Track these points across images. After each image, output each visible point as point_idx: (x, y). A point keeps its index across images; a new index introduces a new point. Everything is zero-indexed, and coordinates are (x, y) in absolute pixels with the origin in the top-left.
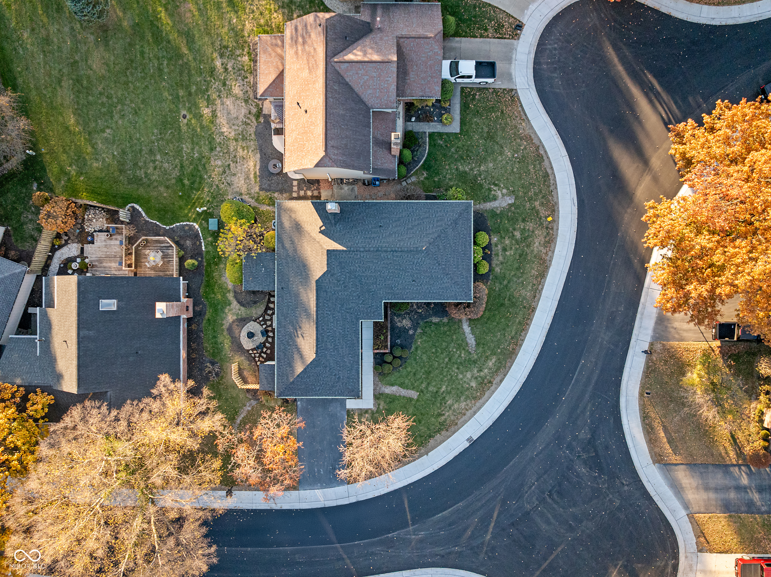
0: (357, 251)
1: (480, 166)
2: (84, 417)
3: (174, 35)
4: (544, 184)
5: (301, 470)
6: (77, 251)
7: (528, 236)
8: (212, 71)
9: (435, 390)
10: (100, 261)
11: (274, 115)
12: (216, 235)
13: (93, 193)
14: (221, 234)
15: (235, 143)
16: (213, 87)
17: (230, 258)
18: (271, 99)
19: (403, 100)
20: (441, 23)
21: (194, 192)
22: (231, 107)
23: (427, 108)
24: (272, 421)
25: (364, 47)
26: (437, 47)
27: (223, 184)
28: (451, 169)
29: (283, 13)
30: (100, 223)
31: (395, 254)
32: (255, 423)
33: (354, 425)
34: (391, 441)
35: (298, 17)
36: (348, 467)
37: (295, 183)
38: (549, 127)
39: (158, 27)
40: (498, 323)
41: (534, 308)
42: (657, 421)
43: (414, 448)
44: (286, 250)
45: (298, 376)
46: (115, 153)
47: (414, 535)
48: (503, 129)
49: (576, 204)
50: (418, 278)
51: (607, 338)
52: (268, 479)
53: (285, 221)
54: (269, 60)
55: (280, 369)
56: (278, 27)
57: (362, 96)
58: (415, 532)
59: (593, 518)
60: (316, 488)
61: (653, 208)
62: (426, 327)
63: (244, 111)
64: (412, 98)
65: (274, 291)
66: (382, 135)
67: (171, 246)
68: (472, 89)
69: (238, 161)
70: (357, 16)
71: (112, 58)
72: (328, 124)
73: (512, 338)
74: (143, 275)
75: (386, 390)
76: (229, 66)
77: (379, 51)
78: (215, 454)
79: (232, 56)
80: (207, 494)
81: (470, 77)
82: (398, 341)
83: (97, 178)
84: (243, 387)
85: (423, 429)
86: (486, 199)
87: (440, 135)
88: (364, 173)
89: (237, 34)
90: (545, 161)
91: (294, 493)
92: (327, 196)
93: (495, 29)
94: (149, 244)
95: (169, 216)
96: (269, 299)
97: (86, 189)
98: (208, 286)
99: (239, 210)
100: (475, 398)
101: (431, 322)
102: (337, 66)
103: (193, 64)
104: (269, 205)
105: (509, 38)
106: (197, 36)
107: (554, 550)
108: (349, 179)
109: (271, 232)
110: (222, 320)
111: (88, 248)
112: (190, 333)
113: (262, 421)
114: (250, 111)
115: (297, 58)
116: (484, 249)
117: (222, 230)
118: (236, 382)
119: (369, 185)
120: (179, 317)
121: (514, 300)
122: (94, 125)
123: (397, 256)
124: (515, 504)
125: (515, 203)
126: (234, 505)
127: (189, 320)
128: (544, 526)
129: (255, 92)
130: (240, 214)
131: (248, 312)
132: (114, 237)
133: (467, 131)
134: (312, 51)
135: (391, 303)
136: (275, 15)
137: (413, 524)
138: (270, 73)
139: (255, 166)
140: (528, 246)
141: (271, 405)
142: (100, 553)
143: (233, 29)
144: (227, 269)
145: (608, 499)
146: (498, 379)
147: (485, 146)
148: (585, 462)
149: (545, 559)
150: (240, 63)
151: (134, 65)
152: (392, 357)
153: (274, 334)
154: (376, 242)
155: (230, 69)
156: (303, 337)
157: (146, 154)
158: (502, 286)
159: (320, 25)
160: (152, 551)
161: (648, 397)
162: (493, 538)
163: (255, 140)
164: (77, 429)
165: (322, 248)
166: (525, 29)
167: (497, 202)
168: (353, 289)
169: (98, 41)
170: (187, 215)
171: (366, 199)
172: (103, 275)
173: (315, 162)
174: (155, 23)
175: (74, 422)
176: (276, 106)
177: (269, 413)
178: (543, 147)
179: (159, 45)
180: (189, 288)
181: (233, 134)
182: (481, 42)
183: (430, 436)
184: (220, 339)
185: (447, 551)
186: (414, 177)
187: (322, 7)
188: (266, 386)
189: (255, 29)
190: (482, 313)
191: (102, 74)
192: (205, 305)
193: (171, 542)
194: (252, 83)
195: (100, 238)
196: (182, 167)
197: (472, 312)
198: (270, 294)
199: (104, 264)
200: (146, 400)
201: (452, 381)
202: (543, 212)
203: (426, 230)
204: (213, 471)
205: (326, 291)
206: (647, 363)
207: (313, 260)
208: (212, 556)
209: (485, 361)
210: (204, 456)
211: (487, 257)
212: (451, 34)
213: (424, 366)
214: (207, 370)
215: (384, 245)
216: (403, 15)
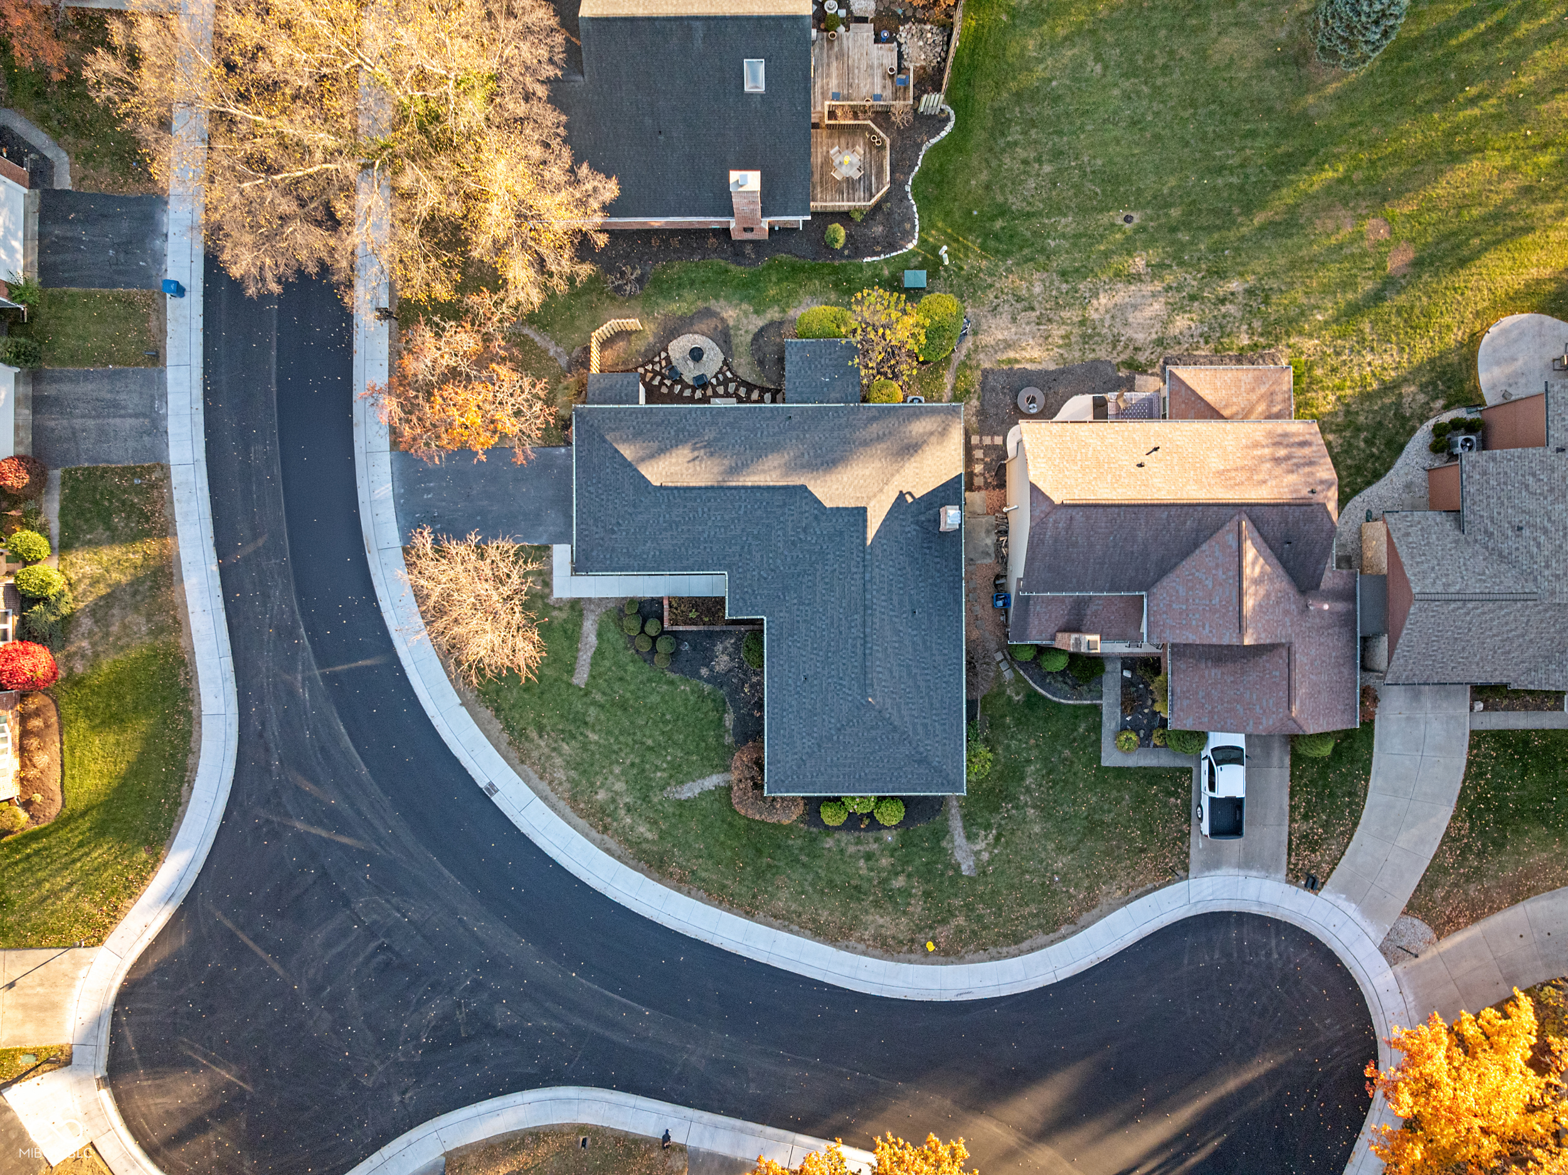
0: (864, 566)
1: (1034, 807)
2: (531, 32)
3: (1289, 197)
4: (999, 935)
5: (431, 458)
6: (861, 10)
7: (897, 903)
8: (1221, 274)
9: (590, 719)
10: (841, 56)
11: (1134, 397)
12: (894, 284)
13: (975, 41)
14: (896, 294)
15: (1075, 319)
16: (1188, 276)
17: (849, 313)
18: (1165, 392)
19: (1165, 654)
20: (1320, 730)
21: (979, 241)
22: (1148, 312)
23: (1150, 702)
24: (527, 400)
25: (1271, 580)
26: (1271, 723)
27: (996, 297)
28: (1029, 749)
29: (1336, 413)
30: (915, 54)
31: (859, 642)
32: (521, 366)
33: (521, 562)
34: (489, 636)
35: (1329, 445)
36: (437, 551)
37: (998, 440)
38: (1114, 944)
39: (1304, 165)
40: (722, 843)
41: (753, 916)
42: (529, 1160)
43: (475, 681)
44: (866, 425)
45: (617, 451)
46: (1054, 83)
47: (304, 680)
48: (1108, 853)
49: (960, 999)
50: (812, 687)
51: (693, 1059)
52: (412, 393)
53: (924, 423)
54: (1243, 389)
55: (631, 415)
56: (1307, 404)
57: (1172, 576)
58: (309, 680)
59: (337, 1033)
60: (396, 485)
61: (953, 1155)
62: (714, 700)
63: (1140, 337)
64: (1169, 672)
65: (784, 401)
66: (1095, 614)
67: (871, 196)
68: (1189, 790)
69: (1041, 327)
70: (1332, 563)
71: (1243, 75)
72: (1117, 510)
73: (693, 872)
74: (813, 140)
75: (590, 622)
76: (1229, 308)
77: (1260, 608)
78: (460, 288)
79: (1250, 312)
80: (382, 272)
81: (1212, 787)
82: (686, 647)
83: (1004, 49)
84: (594, 340)
85: (513, 696)
86: (969, 820)
87: (1097, 727)
88: (1019, 580)
89: (1291, 323)
90: (1046, 937)
91: (385, 443)
92: (973, 504)
93: (1308, 835)
94: (874, 152)
95: (931, 190)
96: (768, 390)
97: (983, 27)
98: (793, 269)
99: (945, 330)
100: (573, 800)
101: (725, 711)
102: (1231, 526)
103: (1232, 235)
104: (954, 388)
105: (1289, 863)
106: (1290, 242)
107: (273, 957)
108: (1006, 546)
109: (900, 395)
110: (726, 298)
111: (868, 30)
112: (701, 234)
113: (526, 382)
114: (1140, 349)
115: (1247, 447)
116: (870, 815)
117: (903, 297)
118: (604, 328)
119: (996, 586)
120: (732, 214)
121: (769, 875)
122: (1110, 39)
123: (854, 646)
124: (365, 878)
125: (961, 876)
126: (361, 325)
127: (726, 231)
128: (320, 936)
129: (1178, 361)
130: (936, 333)
131: (741, 349)
132: (888, 82)
133: (1105, 781)
134: (1261, 477)
135: (762, 631)
136: (1332, 398)
137: (323, 676)
138: (1216, 389)
139: (1032, 361)
140: (876, 904)
141: (559, 396)
142: (264, 67)
143: (1302, 313)
144: (828, 308)
145: (376, 1063)
146: (612, 844)
147: (1075, 816)
148: (446, 1017)
149: (255, 939)
150: (1235, 330)
151: (1229, 119)
152: (654, 634)
153: (700, 401)
154: (884, 604)
155: (1223, 309)
156: (694, 460)
157: (1054, 144)
158: (796, 852)
159: (1313, 492)
160: (270, 167)
161: (577, 1142)
162: (299, 837)
163: (1083, 360)
164: (507, 19)
165: (869, 498)
166: (1308, 895)
167: (964, 841)
168: (789, 559)
169: (1277, 45)
170: (933, 226)
171: (967, 582)
172: (813, 63)
173: (1040, 485)
174: (1313, 160)
175: (523, 13)
176: (1150, 401)
177: (542, 394)
178: (1074, 933)
179: (1270, 168)
180: (788, 231)
181: (1095, 316)
182: (1281, 808)
183: (498, 710)
184: (689, 295)
185: (272, 745)
186: (1012, 675)
187: (1348, 490)
188: (598, 385)
189: (1304, 358)
190: (743, 812)
191: (1210, 56)
192: (754, 263)
193: (287, 206)
194: (1195, 353)
195: (886, 56)
196: (1029, 215)
197: (745, 794)
198: (778, 391)
199: (834, 64)
200: (566, 153)
201: (609, 754)
202: (944, 932)
203: (908, 703)
204: (428, 285)
205: (785, 504)
206: (646, 1140)
207: (845, 479)
208: (260, 285)
209: (647, 818)
210: (457, 266)
211: (853, 822)
212: (1298, 747)
213: (637, 698)
214: (627, 269)
215: (876, 620)
216: (1334, 654)
